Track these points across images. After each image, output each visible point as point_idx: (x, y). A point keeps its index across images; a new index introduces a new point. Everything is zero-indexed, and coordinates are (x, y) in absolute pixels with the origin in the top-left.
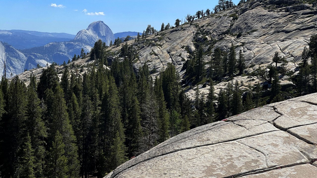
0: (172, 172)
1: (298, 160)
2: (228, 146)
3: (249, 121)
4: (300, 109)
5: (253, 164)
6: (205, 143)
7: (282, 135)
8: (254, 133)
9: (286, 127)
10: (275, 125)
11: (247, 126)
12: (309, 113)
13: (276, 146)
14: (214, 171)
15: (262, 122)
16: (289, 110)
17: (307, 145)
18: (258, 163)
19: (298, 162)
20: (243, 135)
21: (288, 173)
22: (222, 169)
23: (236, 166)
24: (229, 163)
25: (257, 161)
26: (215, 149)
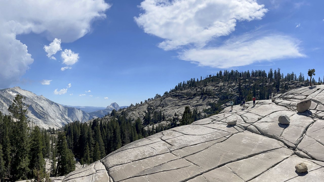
0: (124, 157)
1: (166, 151)
2: (144, 147)
3: (153, 138)
4: (170, 133)
5: (151, 154)
6: (137, 146)
7: (163, 142)
8: (154, 142)
9: (165, 140)
10: (161, 139)
11: (152, 140)
12: (173, 134)
13: (160, 146)
14: (138, 157)
15: (157, 138)
16: (167, 133)
17: (170, 146)
18: (153, 153)
19: (166, 152)
20: (150, 143)
21: (162, 156)
22: (140, 156)
23: (145, 155)
24: (143, 154)
25: (153, 152)
26: (139, 148)
